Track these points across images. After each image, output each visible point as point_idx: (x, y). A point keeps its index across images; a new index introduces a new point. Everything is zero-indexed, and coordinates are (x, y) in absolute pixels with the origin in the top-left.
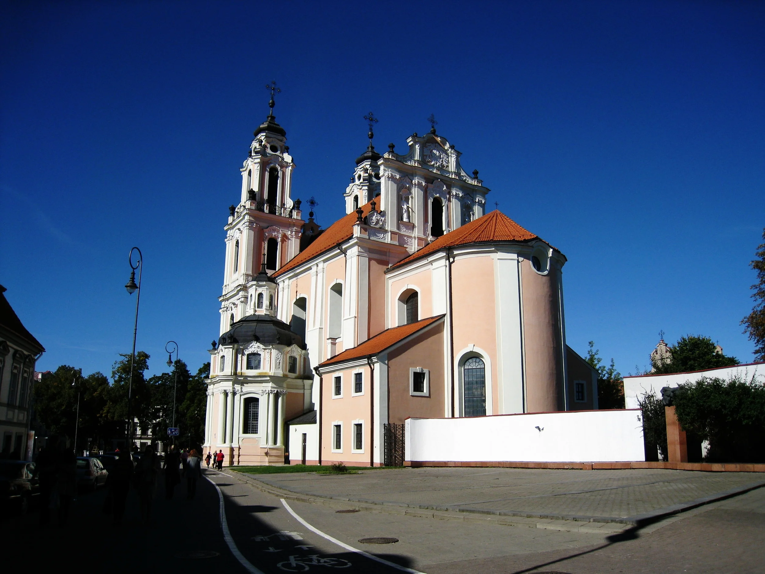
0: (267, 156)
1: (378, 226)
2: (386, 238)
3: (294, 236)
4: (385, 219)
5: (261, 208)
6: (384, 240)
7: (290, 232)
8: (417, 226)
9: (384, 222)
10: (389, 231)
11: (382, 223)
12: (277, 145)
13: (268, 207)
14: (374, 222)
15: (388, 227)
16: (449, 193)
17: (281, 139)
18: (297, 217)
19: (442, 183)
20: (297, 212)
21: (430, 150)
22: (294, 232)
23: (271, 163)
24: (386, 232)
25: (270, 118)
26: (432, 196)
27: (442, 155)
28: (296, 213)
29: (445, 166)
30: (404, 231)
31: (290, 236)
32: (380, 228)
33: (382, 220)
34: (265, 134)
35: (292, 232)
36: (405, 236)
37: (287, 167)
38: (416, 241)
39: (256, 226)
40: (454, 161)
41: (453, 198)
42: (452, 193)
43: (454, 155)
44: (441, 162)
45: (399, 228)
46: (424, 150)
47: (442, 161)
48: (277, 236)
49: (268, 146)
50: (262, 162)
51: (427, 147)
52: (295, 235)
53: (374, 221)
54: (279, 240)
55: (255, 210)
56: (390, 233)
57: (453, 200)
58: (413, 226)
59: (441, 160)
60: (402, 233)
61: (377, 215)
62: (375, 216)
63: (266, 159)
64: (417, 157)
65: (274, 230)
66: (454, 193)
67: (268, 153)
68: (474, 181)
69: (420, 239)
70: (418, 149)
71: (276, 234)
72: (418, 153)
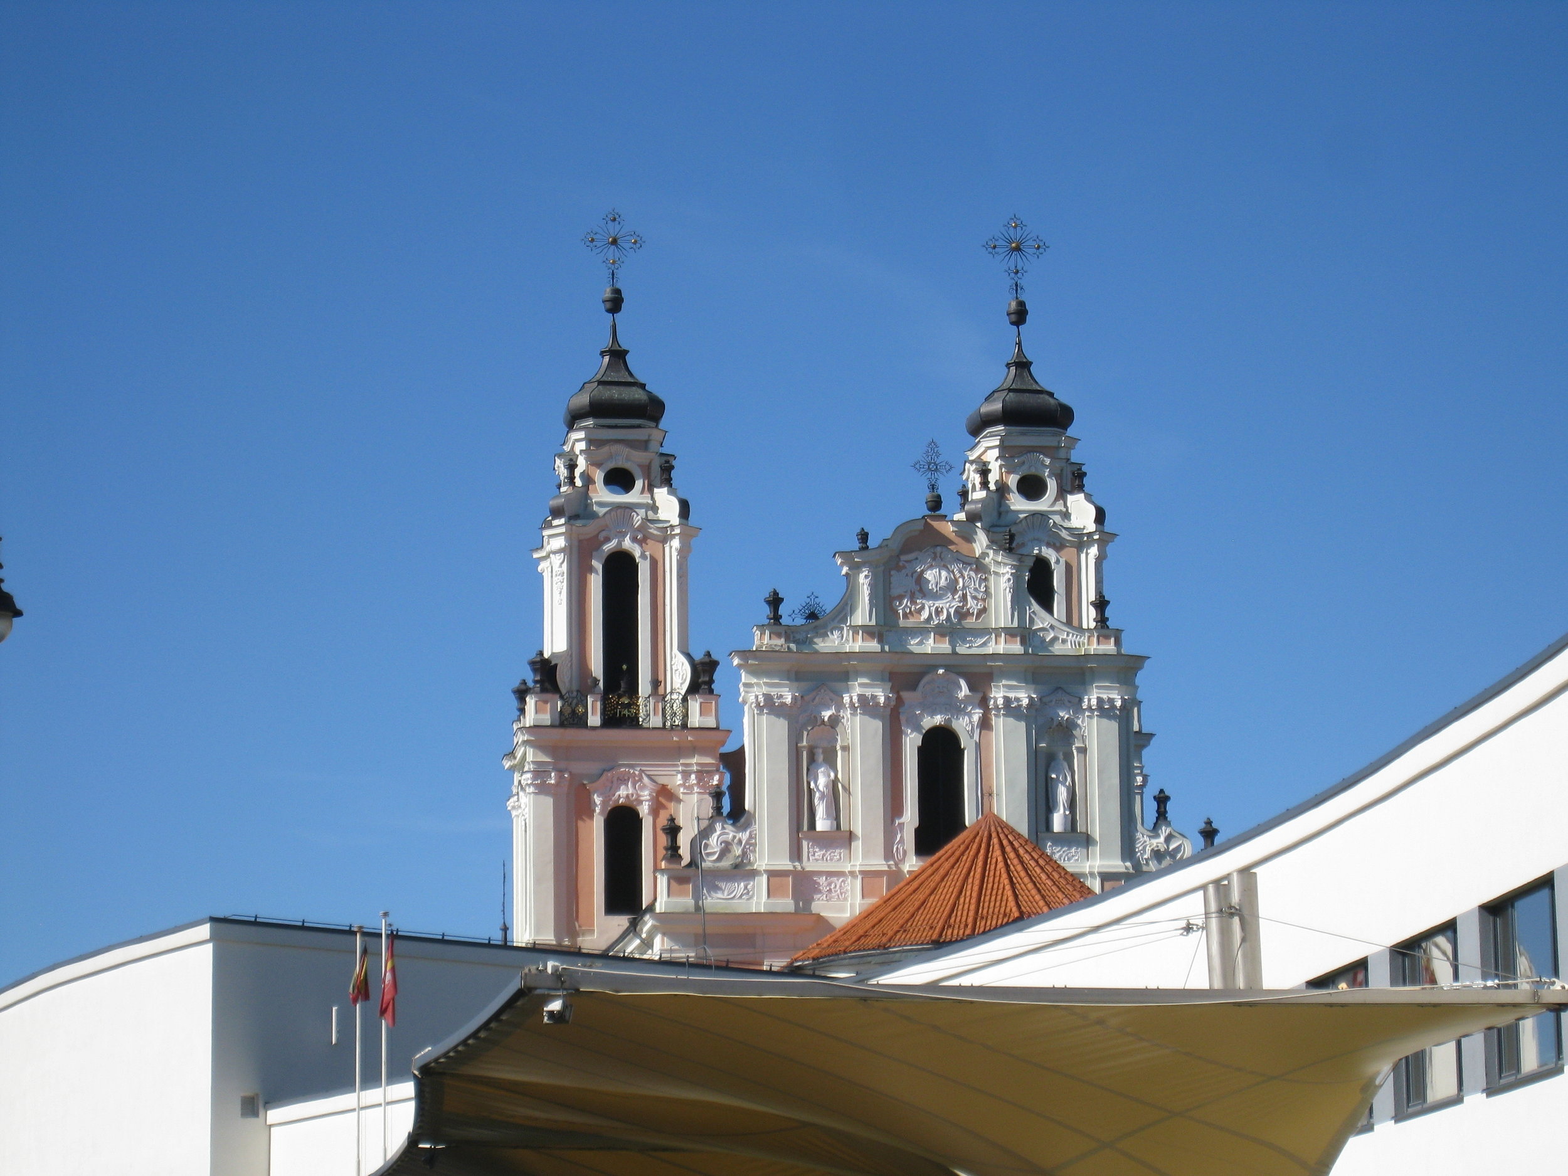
0: (594, 516)
1: (726, 863)
2: (754, 893)
3: (695, 788)
4: (751, 837)
5: (574, 712)
6: (748, 899)
7: (679, 776)
8: (860, 836)
9: (751, 844)
10: (763, 872)
11: (740, 850)
12: (627, 465)
13: (599, 704)
14: (714, 853)
15: (762, 861)
16: (984, 702)
17: (646, 438)
18: (702, 719)
19: (953, 676)
20: (701, 703)
21: (915, 575)
22: (693, 776)
23: (608, 540)
24: (754, 874)
25: (607, 359)
26: (917, 728)
27: (961, 580)
28: (698, 705)
29: (973, 613)
30: (815, 860)
31: (682, 790)
32: (736, 866)
33: (740, 842)
34: (583, 436)
35: (686, 775)
36: (820, 873)
37: (665, 539)
38: (859, 882)
39: (560, 778)
40: (1008, 590)
41: (997, 716)
42: (992, 702)
43: (1007, 569)
44: (960, 602)
45: (796, 853)
46: (892, 579)
47: (964, 597)
48: (636, 800)
49: (599, 476)
50: (576, 543)
51: (904, 567)
52: (698, 784)
53: (716, 850)
54: (644, 810)
55: (552, 726)
56: (765, 877)
57: (999, 723)
58: (851, 836)
59: (956, 597)
60: (810, 865)
61: (723, 828)
62: (718, 833)
63: (588, 529)
64: (862, 615)
65: (623, 780)
66: (1000, 702)
67: (601, 504)
68: (1089, 637)
69: (868, 875)
70: (865, 587)
71: (630, 792)
72: (867, 599)
